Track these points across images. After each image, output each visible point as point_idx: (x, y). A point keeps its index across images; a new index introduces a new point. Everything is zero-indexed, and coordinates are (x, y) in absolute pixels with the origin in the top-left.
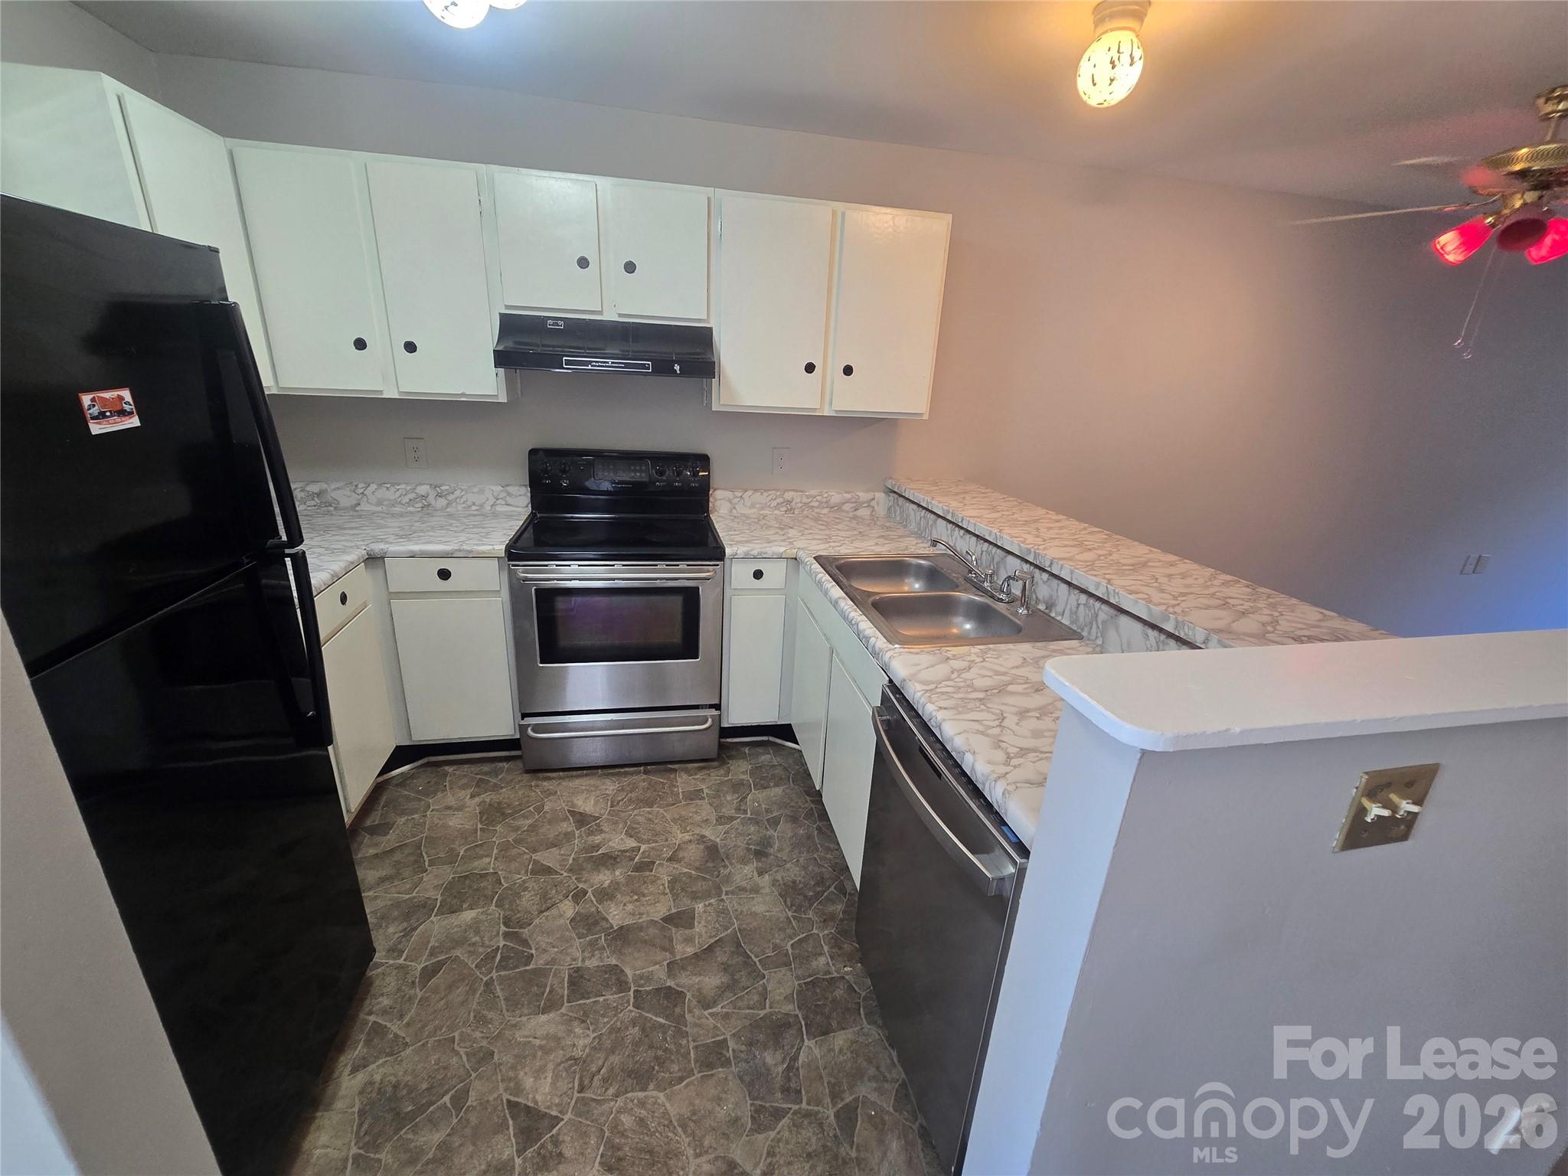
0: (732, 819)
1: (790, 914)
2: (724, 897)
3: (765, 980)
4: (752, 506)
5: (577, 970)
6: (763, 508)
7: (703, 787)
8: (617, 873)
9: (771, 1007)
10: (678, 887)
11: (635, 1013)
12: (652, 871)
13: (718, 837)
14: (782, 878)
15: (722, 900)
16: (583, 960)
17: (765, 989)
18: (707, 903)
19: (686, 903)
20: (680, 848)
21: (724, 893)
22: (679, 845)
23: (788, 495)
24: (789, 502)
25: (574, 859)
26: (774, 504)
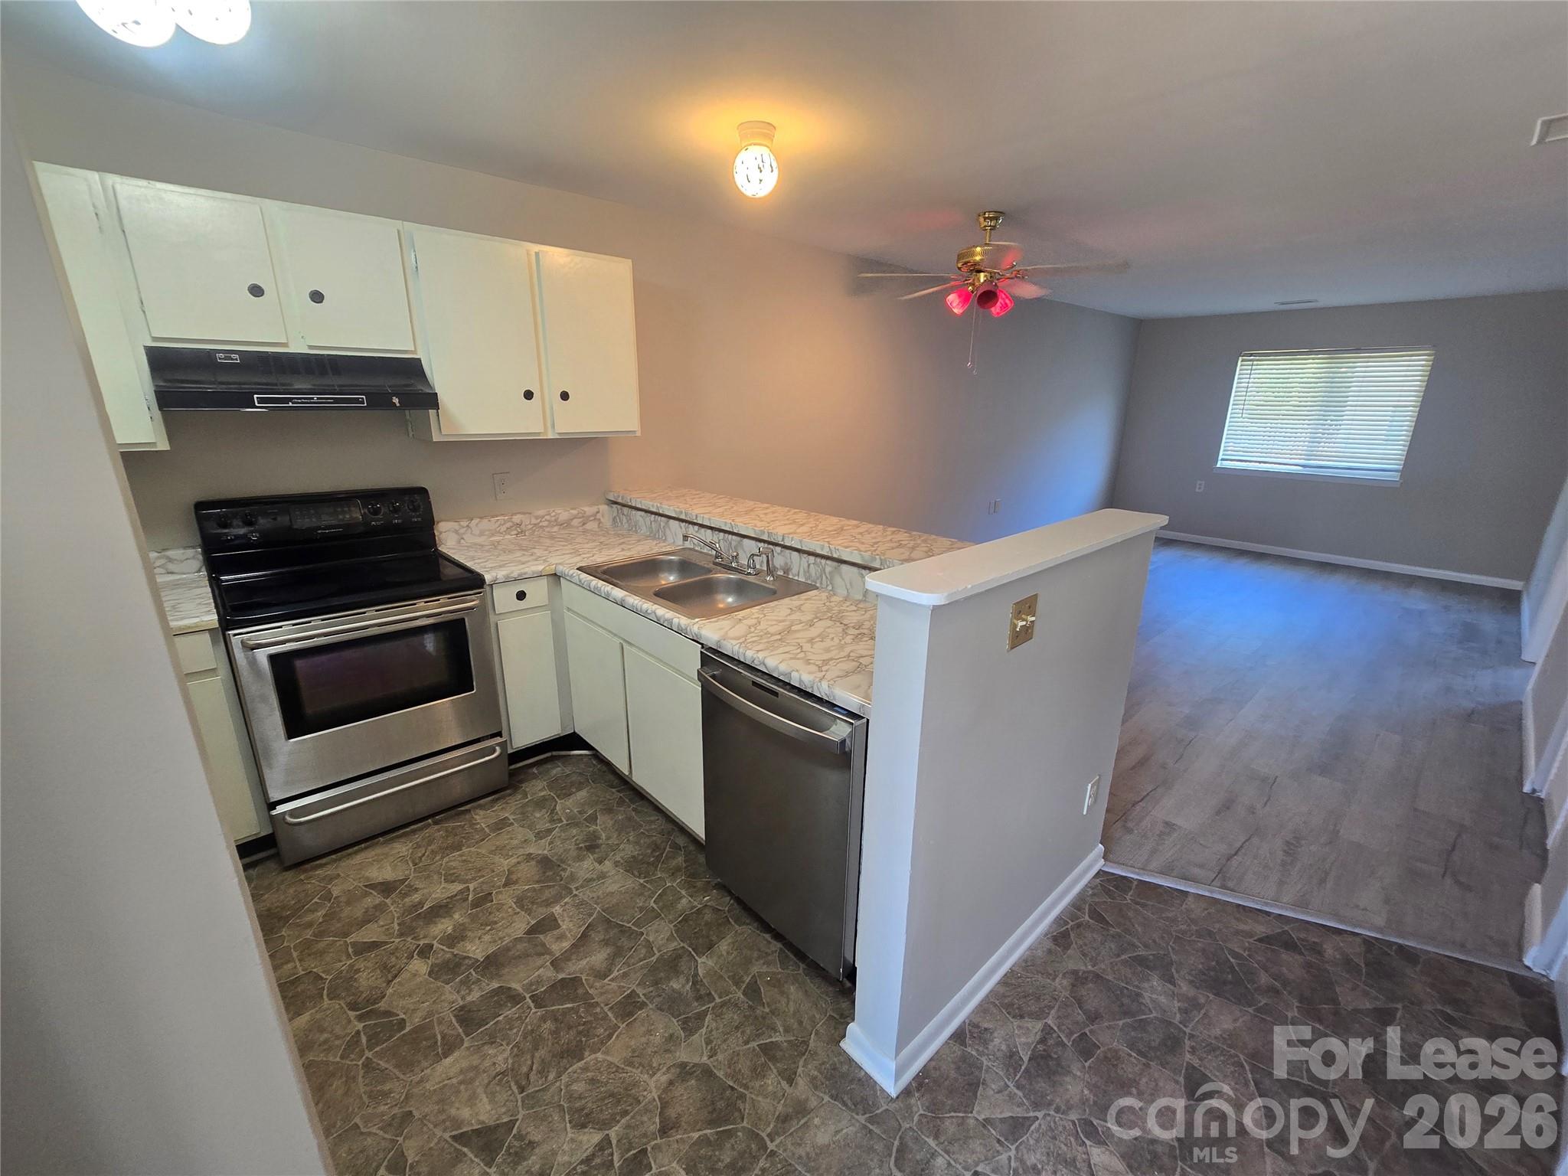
0: (549, 831)
1: (642, 881)
2: (575, 892)
3: (645, 936)
4: (482, 534)
5: (462, 1008)
6: (493, 535)
7: (507, 815)
8: (456, 916)
9: (659, 951)
10: (525, 902)
11: (540, 1012)
12: (492, 901)
13: (545, 849)
14: (622, 858)
15: (576, 895)
16: (463, 998)
17: (648, 941)
18: (562, 904)
19: (542, 912)
20: (510, 872)
21: (574, 890)
22: (508, 870)
23: (517, 519)
24: (519, 525)
25: (399, 924)
26: (503, 528)
